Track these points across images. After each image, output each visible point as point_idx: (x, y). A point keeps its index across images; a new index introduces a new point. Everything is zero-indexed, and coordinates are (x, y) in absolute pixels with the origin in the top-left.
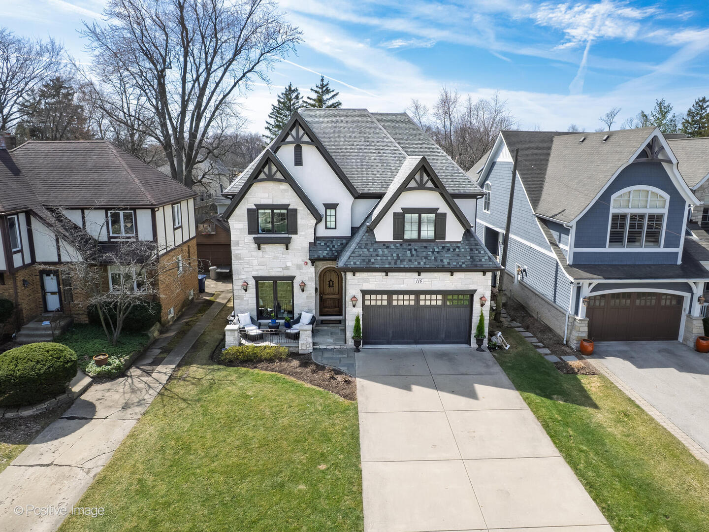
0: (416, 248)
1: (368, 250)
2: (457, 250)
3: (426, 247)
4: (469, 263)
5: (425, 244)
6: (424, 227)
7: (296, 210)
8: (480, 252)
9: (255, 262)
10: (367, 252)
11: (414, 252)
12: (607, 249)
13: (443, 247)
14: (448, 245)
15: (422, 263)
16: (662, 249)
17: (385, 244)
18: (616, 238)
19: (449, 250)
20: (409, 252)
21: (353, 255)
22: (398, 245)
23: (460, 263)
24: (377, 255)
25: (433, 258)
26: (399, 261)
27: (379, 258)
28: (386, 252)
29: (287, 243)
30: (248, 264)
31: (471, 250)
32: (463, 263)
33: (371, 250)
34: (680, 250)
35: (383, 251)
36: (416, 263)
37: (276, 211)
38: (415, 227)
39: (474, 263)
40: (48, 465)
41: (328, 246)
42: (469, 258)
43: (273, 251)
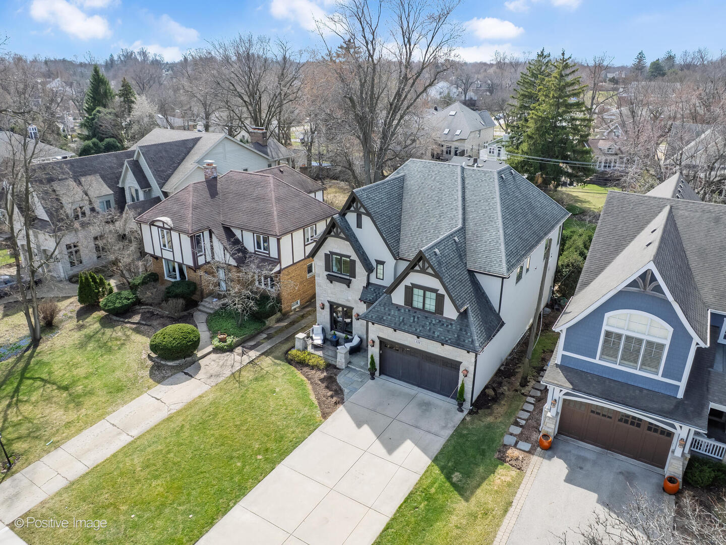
0: (419, 316)
1: (385, 309)
2: (450, 326)
3: (426, 317)
4: (454, 340)
5: (427, 315)
6: (427, 301)
7: (354, 262)
8: (467, 334)
9: (329, 291)
10: (383, 310)
11: (416, 320)
12: (597, 361)
13: (440, 321)
14: (444, 320)
15: (418, 330)
16: (659, 378)
17: (398, 307)
19: (443, 325)
20: (412, 318)
21: (373, 310)
22: (407, 310)
23: (447, 339)
24: (389, 315)
25: (428, 328)
26: (403, 323)
27: (389, 317)
28: (396, 314)
29: (348, 283)
30: (325, 291)
31: (461, 330)
32: (450, 339)
33: (387, 309)
34: (682, 385)
35: (394, 313)
36: (414, 329)
37: (343, 258)
38: (421, 299)
39: (458, 341)
40: (158, 399)
41: (375, 293)
42: (456, 336)
43: (339, 287)
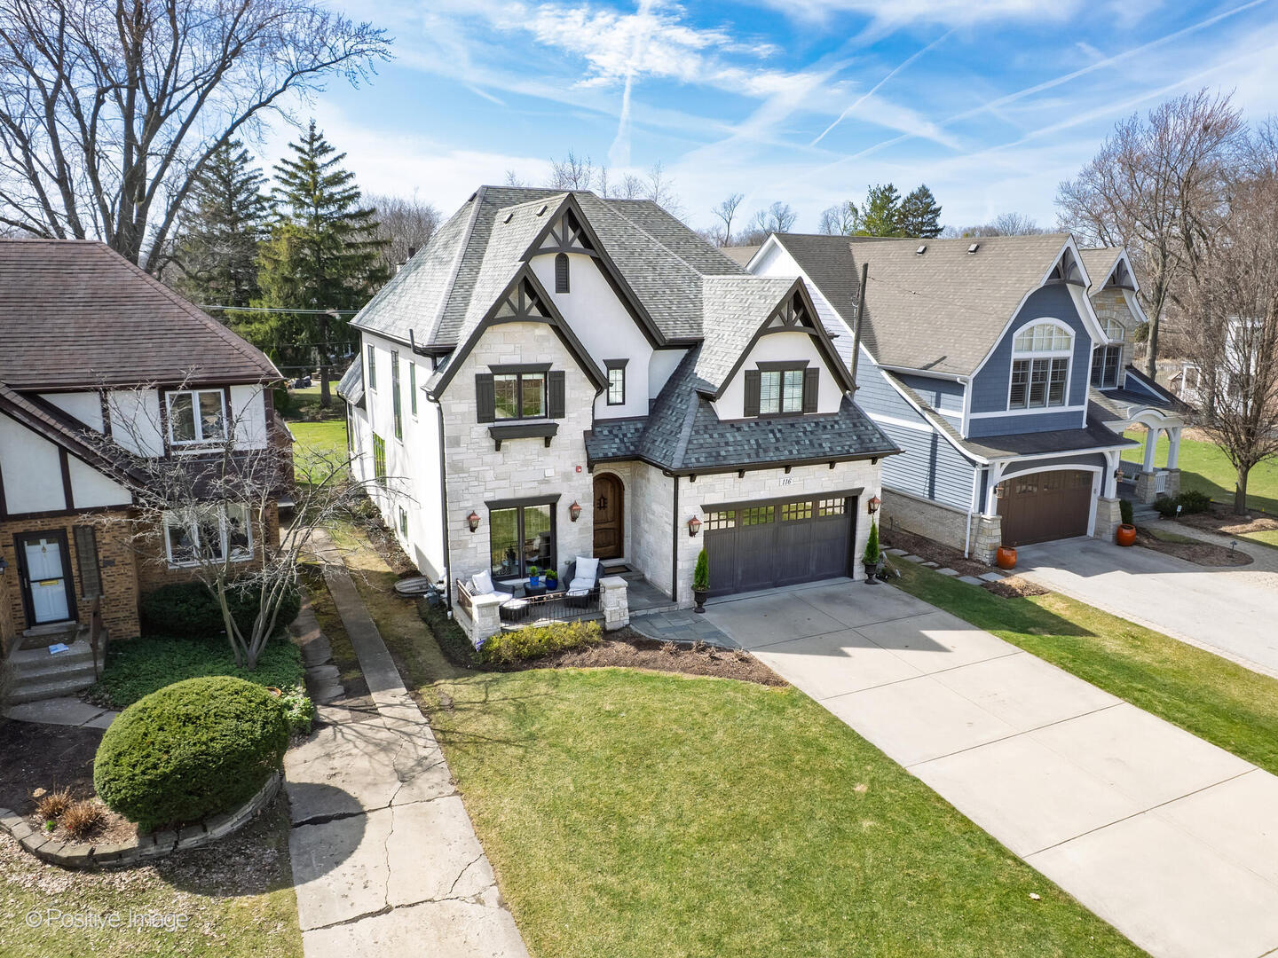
0: (780, 427)
1: (711, 436)
2: (836, 426)
3: (792, 425)
4: (858, 446)
5: (790, 421)
6: (788, 391)
7: (562, 374)
8: (867, 429)
9: (490, 475)
10: (710, 440)
11: (778, 435)
12: (1009, 413)
13: (817, 424)
14: (822, 420)
15: (795, 452)
16: (1067, 408)
17: (733, 425)
18: (1018, 398)
19: (825, 427)
20: (771, 435)
21: (691, 446)
22: (753, 425)
23: (846, 448)
24: (727, 444)
25: (807, 442)
26: (761, 451)
27: (731, 448)
28: (739, 438)
29: (547, 435)
30: (477, 478)
31: (855, 425)
32: (850, 446)
33: (715, 436)
34: (1084, 408)
35: (734, 437)
36: (786, 452)
37: (525, 377)
38: (775, 392)
39: (864, 445)
40: (379, 913)
42: (855, 438)
43: (524, 451)
